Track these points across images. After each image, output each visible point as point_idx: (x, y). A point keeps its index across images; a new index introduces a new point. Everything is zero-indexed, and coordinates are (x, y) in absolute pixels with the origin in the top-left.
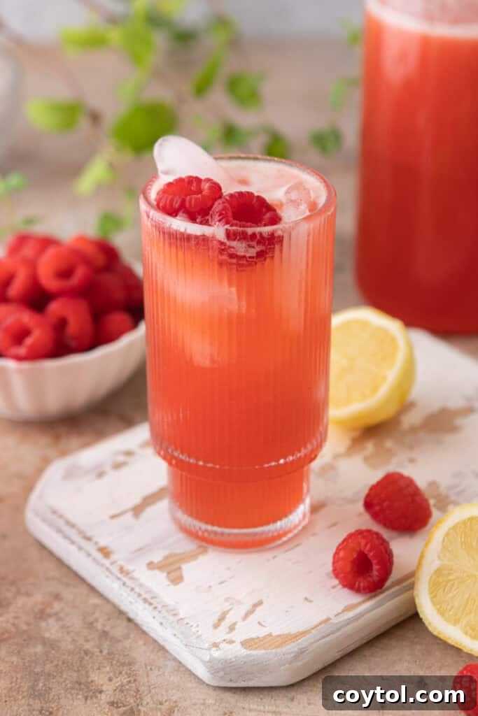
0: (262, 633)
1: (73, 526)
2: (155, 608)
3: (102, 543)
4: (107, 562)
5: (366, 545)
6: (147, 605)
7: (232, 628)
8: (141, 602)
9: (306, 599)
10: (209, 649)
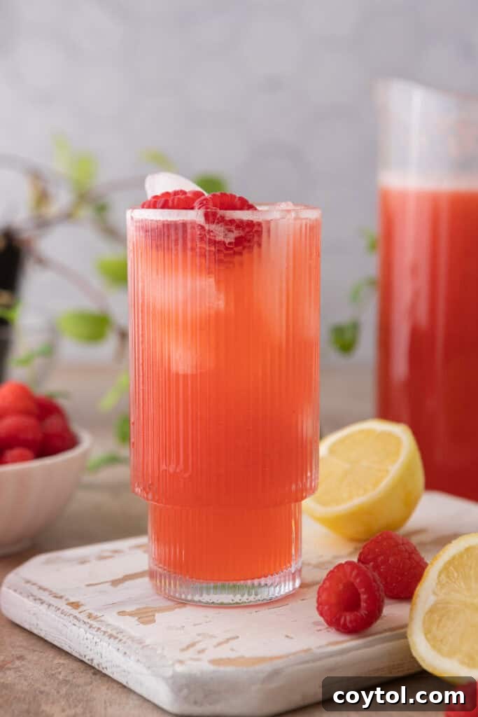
0: (233, 655)
1: (45, 590)
2: (120, 640)
3: (72, 600)
4: (75, 612)
5: (351, 573)
6: (112, 640)
7: (201, 651)
8: (107, 638)
9: (287, 636)
10: (173, 665)
